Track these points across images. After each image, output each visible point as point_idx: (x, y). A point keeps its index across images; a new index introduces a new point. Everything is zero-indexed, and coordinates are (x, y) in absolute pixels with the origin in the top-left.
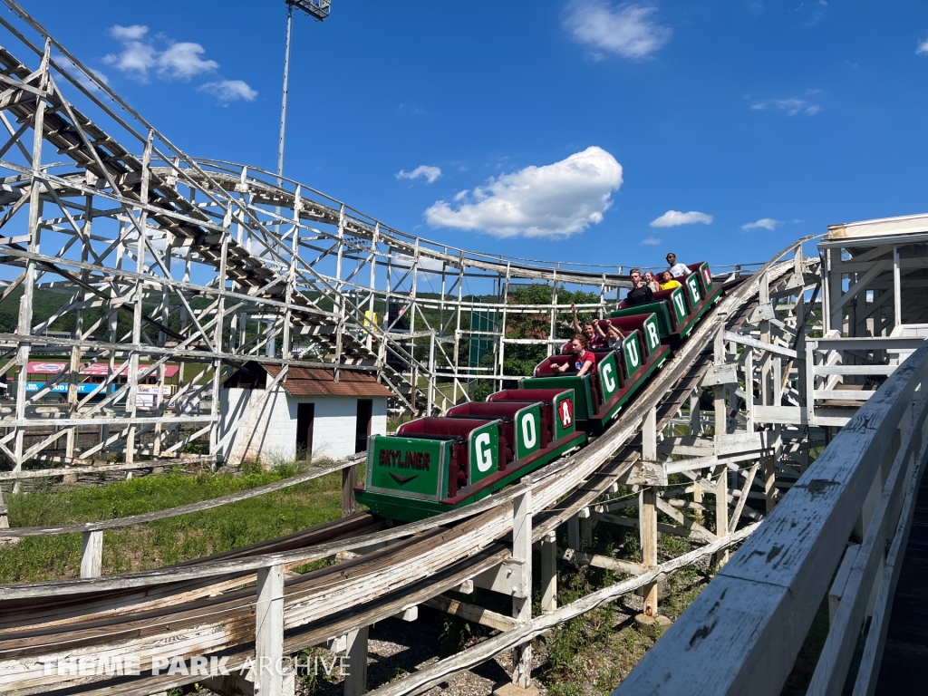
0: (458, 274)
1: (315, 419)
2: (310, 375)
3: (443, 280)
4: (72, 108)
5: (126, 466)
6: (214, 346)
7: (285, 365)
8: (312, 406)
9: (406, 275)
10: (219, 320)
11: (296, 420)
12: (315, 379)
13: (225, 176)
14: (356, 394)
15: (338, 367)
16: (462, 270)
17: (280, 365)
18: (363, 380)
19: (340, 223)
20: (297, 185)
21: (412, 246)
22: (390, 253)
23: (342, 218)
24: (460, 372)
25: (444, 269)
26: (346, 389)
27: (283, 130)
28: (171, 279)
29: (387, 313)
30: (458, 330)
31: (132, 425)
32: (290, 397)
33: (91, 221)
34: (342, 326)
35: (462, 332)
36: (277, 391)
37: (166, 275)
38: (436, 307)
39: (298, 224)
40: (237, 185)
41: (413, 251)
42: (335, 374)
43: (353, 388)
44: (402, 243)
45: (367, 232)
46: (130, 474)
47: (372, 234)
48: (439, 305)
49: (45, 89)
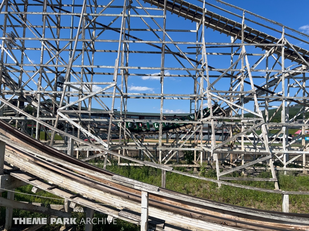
4: (293, 46)
33: (305, 82)
49: (284, 43)
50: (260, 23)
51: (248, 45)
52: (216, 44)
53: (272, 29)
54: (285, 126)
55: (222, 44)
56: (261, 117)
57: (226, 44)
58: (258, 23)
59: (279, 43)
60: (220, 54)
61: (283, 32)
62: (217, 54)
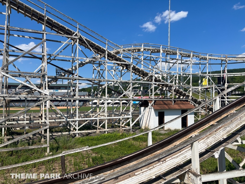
0: (225, 64)
1: (165, 116)
2: (164, 103)
3: (222, 66)
4: (86, 39)
5: (105, 130)
6: (129, 97)
7: (153, 100)
8: (163, 113)
9: (205, 67)
10: (130, 89)
11: (158, 117)
12: (165, 104)
13: (138, 48)
14: (180, 108)
15: (173, 100)
16: (227, 62)
17: (152, 100)
18: (185, 103)
19: (177, 54)
20: (161, 45)
21: (206, 57)
22: (200, 60)
23: (178, 52)
24: (227, 98)
25: (222, 63)
26: (176, 107)
27: (169, 30)
28: (115, 79)
29: (200, 80)
30: (226, 84)
31: (106, 119)
32: (155, 110)
33: (100, 67)
34: (174, 87)
35: (228, 84)
36: (151, 108)
37: (113, 79)
38: (219, 76)
39: (162, 57)
40: (141, 50)
41: (206, 58)
42: (172, 102)
43: (179, 106)
44: (202, 56)
45: (189, 55)
46: (106, 132)
47: (190, 55)
48: (221, 75)
49: (78, 36)
50: (60, 18)
51: (49, 34)
52: (19, 29)
53: (69, 24)
54: (78, 100)
55: (25, 30)
56: (47, 95)
57: (29, 30)
58: (57, 17)
59: (74, 36)
60: (33, 38)
61: (78, 27)
62: (29, 38)
